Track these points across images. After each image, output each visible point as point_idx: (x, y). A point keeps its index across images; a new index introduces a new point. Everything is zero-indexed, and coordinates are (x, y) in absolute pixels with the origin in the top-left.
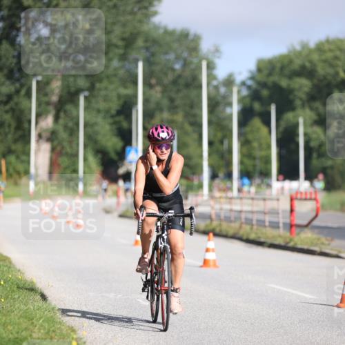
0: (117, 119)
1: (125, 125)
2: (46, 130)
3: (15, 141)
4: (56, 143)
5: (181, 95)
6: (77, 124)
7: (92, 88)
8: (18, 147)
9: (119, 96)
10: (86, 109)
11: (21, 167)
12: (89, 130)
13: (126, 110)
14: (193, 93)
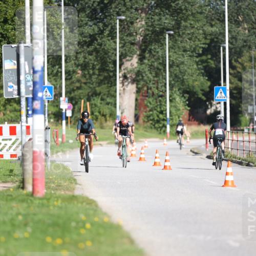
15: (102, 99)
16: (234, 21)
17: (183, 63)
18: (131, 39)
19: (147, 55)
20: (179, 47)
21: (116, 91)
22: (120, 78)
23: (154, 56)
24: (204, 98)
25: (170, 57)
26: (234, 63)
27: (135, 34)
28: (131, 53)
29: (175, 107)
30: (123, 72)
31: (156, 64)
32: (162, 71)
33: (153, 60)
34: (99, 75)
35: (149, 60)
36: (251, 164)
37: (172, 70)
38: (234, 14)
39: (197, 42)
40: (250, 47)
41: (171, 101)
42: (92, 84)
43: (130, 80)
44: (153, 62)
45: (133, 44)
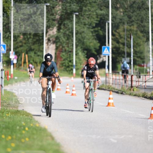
0: (96, 29)
1: (101, 33)
2: (52, 37)
3: (34, 43)
4: (59, 44)
5: (135, 13)
7: (80, 10)
8: (35, 47)
9: (97, 15)
10: (76, 23)
13: (102, 23)
14: (143, 12)
15: (35, 53)
16: (114, 8)
17: (83, 32)
18: (52, 17)
19: (62, 27)
20: (81, 23)
21: (43, 48)
22: (46, 40)
23: (66, 27)
24: (96, 53)
25: (76, 28)
26: (114, 33)
27: (55, 14)
28: (53, 25)
29: (79, 58)
30: (48, 37)
31: (67, 32)
32: (71, 37)
33: (66, 30)
34: (33, 39)
35: (63, 30)
36: (124, 93)
37: (77, 36)
38: (114, 3)
39: (92, 20)
40: (124, 23)
41: (76, 55)
42: (29, 44)
43: (52, 42)
44: (66, 31)
45: (54, 20)
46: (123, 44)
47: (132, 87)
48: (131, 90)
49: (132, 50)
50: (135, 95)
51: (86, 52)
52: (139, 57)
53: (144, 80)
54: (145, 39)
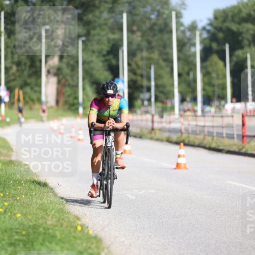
0: (108, 58)
1: (114, 62)
2: (53, 68)
3: (30, 76)
4: (61, 77)
5: (156, 38)
6: (77, 62)
7: (88, 34)
8: (32, 80)
9: (109, 40)
10: (84, 50)
11: (34, 96)
12: (87, 66)
13: (114, 50)
14: (166, 36)
15: (32, 88)
16: (130, 30)
17: (91, 62)
20: (89, 50)
22: (45, 72)
26: (131, 62)
29: (86, 94)
30: (48, 68)
31: (72, 62)
35: (66, 59)
39: (103, 46)
40: (141, 50)
43: (52, 74)
46: (142, 76)
47: (153, 129)
48: (151, 133)
49: (153, 83)
50: (158, 140)
51: (95, 86)
52: (162, 92)
53: (168, 121)
54: (168, 70)
